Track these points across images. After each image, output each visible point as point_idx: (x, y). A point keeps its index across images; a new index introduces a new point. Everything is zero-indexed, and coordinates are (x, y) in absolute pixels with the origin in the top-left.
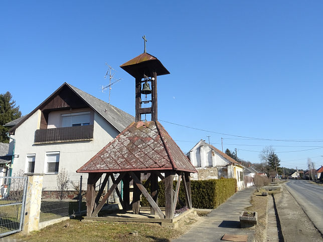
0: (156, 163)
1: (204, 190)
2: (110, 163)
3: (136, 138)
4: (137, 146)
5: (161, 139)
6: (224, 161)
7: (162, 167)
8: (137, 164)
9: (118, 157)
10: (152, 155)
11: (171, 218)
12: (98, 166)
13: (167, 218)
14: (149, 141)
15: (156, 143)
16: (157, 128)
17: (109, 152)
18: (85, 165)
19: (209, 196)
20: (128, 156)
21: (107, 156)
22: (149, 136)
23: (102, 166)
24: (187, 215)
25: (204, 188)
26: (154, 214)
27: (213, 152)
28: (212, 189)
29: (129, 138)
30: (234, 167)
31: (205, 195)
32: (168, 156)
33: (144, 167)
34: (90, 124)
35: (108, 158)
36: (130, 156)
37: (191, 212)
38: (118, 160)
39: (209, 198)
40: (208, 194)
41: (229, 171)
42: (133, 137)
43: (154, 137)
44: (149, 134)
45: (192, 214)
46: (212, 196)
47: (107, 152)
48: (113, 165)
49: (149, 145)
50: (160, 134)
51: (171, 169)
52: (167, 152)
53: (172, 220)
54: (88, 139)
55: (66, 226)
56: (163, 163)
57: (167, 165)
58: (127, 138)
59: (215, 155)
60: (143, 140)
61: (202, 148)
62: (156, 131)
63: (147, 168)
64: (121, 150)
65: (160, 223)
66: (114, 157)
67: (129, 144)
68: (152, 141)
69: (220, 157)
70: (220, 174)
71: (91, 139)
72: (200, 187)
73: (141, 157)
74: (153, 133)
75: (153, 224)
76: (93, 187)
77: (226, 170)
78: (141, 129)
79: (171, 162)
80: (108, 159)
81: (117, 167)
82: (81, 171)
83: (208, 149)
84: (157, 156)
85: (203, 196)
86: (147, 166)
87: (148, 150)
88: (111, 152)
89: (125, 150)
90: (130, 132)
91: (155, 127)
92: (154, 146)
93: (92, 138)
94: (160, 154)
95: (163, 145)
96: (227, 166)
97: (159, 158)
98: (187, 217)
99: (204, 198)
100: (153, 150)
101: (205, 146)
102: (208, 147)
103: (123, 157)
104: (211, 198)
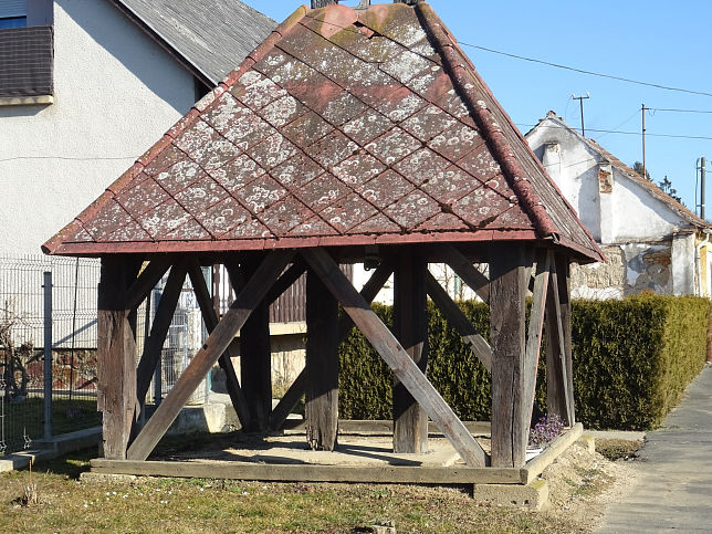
0: (446, 209)
1: (611, 346)
2: (213, 210)
3: (327, 89)
4: (337, 127)
5: (460, 91)
6: (657, 217)
7: (483, 225)
8: (350, 211)
9: (250, 182)
10: (422, 169)
11: (520, 465)
12: (152, 224)
13: (498, 465)
14: (397, 102)
15: (433, 110)
16: (432, 39)
17: (198, 155)
18: (84, 218)
19: (635, 371)
20: (297, 177)
21: (191, 173)
22: (395, 80)
23: (173, 224)
24: (564, 455)
25: (609, 335)
26: (412, 450)
27: (604, 174)
28: (646, 339)
29: (292, 88)
30: (701, 244)
31: (614, 369)
32: (507, 174)
33: (388, 226)
34: (30, 23)
35: (194, 183)
36: (310, 176)
37: (576, 443)
38: (250, 193)
39: (629, 383)
40: (627, 363)
41: (678, 266)
42: (312, 83)
43: (422, 81)
44: (394, 68)
45: (578, 450)
46: (646, 375)
47: (186, 156)
48: (229, 219)
49: (398, 123)
50: (448, 67)
51: (531, 236)
52: (498, 156)
53: (524, 474)
54: (29, 100)
55: (24, 501)
56: (485, 212)
57: (506, 216)
58: (279, 86)
59: (616, 186)
60: (364, 100)
61: (551, 155)
62: (429, 51)
63: (404, 231)
64: (256, 146)
65: (469, 488)
66: (226, 182)
67: (292, 119)
68: (414, 102)
69: (638, 200)
70: (633, 276)
71: (42, 99)
72: (588, 332)
73: (367, 182)
74: (411, 63)
75: (431, 490)
76: (126, 326)
77: (666, 260)
78: (345, 44)
79: (525, 205)
80: (200, 192)
81: (252, 228)
82: (66, 246)
83: (581, 160)
84: (447, 179)
85: (602, 371)
86: (403, 221)
87: (398, 147)
88: (206, 156)
89: (278, 150)
90: (291, 56)
91: (421, 34)
92: (426, 127)
93: (49, 92)
94: (465, 165)
95: (471, 122)
96: (669, 239)
97: (460, 183)
98: (564, 462)
99: (609, 382)
100: (424, 145)
101: (570, 146)
102: (580, 151)
103: (273, 181)
104: (641, 379)
